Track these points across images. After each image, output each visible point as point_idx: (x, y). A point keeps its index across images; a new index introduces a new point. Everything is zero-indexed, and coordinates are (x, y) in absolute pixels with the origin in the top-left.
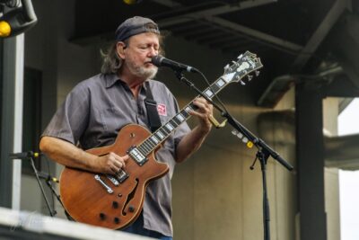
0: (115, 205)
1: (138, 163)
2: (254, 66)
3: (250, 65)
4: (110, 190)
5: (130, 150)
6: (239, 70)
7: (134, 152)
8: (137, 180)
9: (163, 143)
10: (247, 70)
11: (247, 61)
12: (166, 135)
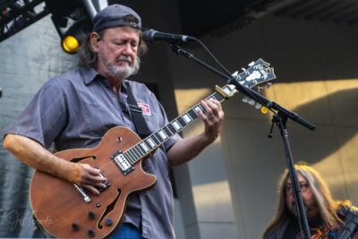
0: (92, 216)
1: (123, 172)
2: (265, 76)
3: (262, 75)
4: (87, 199)
5: (115, 156)
6: (248, 79)
7: (119, 158)
8: (119, 190)
9: (153, 152)
10: (258, 80)
11: (258, 70)
12: (158, 143)
